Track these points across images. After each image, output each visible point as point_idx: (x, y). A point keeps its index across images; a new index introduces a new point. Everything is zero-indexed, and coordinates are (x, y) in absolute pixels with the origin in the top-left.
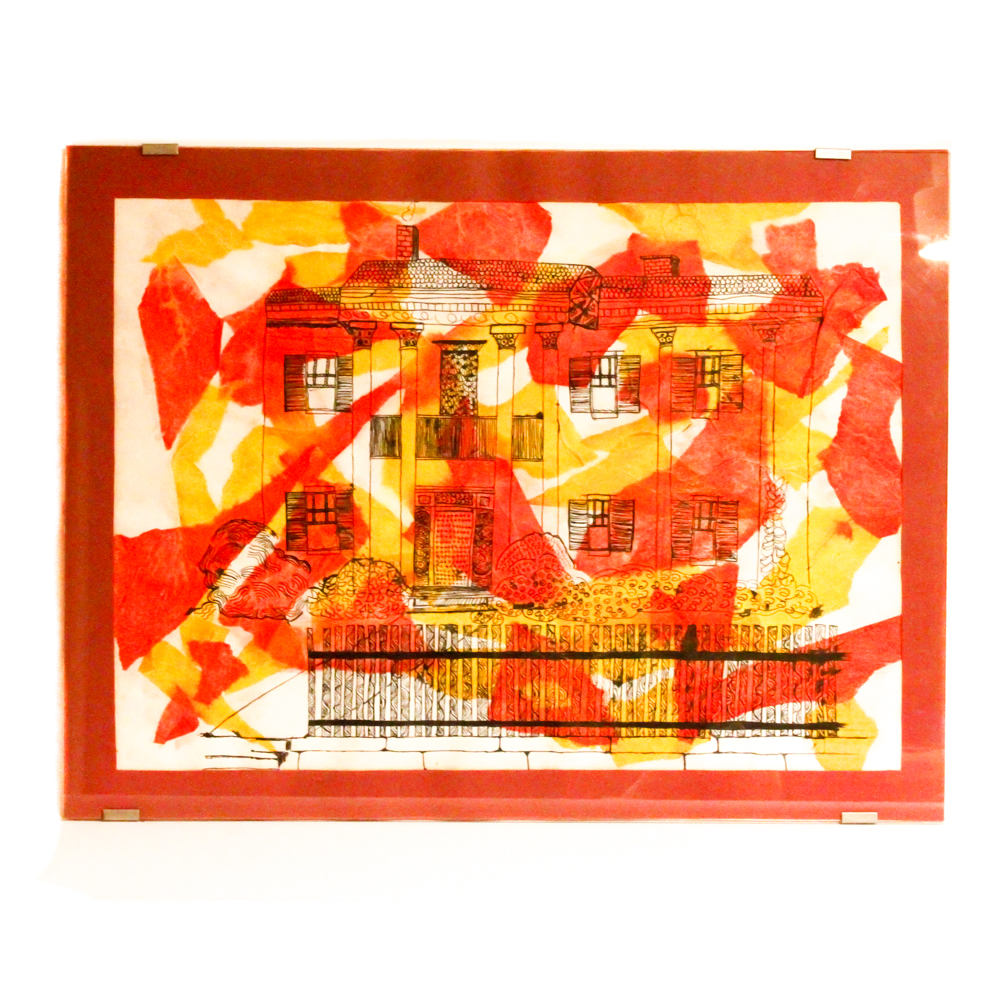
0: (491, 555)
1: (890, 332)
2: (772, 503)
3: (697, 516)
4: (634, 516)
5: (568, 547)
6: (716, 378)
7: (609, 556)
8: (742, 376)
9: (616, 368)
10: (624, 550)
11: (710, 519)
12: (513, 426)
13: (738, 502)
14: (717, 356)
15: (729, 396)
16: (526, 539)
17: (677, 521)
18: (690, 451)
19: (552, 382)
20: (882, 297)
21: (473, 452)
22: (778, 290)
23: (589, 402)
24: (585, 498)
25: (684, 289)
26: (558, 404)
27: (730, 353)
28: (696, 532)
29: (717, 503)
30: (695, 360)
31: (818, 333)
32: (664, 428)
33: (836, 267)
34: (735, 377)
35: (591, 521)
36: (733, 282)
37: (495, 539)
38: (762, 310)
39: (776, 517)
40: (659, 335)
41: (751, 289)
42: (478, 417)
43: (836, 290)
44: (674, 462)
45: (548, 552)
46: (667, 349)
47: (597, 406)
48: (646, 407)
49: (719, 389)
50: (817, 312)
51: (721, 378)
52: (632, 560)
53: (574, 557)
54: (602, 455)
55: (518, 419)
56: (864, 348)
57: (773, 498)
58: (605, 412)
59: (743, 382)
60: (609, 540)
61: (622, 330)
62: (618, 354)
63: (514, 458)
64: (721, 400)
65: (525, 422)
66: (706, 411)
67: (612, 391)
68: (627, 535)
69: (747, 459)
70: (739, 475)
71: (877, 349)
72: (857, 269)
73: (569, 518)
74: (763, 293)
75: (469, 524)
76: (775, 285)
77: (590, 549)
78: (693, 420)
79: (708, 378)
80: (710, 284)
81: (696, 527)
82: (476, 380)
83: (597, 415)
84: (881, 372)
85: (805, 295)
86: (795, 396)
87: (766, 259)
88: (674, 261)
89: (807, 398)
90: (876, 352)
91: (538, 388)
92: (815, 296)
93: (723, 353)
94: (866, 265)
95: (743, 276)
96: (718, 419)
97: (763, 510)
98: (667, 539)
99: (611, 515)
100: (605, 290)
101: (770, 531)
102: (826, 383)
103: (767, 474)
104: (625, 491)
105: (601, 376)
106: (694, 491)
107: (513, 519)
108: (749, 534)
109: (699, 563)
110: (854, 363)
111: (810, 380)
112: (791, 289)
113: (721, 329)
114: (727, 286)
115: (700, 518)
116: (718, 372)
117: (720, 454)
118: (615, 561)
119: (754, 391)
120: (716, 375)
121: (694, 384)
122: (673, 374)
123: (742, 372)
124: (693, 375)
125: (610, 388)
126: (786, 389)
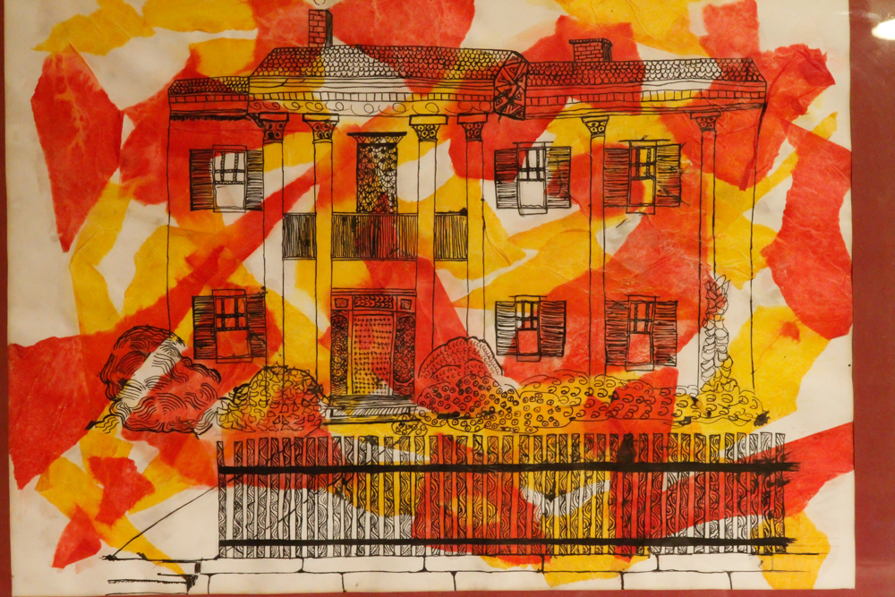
0: (414, 362)
1: (838, 118)
2: (713, 303)
3: (632, 317)
4: (565, 319)
5: (495, 352)
6: (652, 170)
7: (539, 360)
8: (679, 168)
9: (544, 161)
10: (555, 355)
11: (646, 321)
12: (435, 224)
13: (676, 302)
14: (653, 147)
15: (666, 189)
16: (451, 344)
17: (611, 323)
18: (625, 248)
19: (477, 177)
20: (829, 80)
21: (392, 251)
22: (717, 74)
23: (516, 197)
24: (513, 300)
25: (616, 75)
26: (483, 200)
27: (666, 143)
28: (632, 335)
29: (654, 303)
30: (629, 150)
31: (761, 121)
32: (597, 224)
33: (780, 50)
34: (672, 168)
35: (519, 324)
36: (669, 66)
37: (418, 344)
38: (701, 96)
39: (717, 317)
40: (590, 124)
41: (689, 74)
42: (398, 214)
43: (780, 74)
44: (607, 260)
45: (474, 357)
46: (598, 140)
47: (524, 202)
48: (577, 202)
49: (654, 181)
50: (759, 98)
51: (657, 171)
52: (563, 365)
53: (501, 363)
54: (531, 253)
55: (440, 216)
56: (810, 134)
57: (715, 297)
58: (534, 207)
59: (681, 174)
60: (539, 344)
61: (552, 120)
62: (547, 145)
63: (437, 258)
64: (657, 193)
65: (448, 220)
66: (641, 205)
67: (540, 185)
68: (558, 338)
69: (686, 257)
70: (677, 273)
71: (825, 137)
72: (803, 51)
73: (496, 321)
74: (701, 78)
75: (388, 328)
76: (714, 70)
77: (518, 354)
78: (627, 216)
79: (643, 169)
80: (645, 69)
81: (632, 329)
82: (396, 175)
83: (526, 211)
84: (830, 162)
85: (746, 80)
86: (737, 188)
87: (704, 42)
88: (606, 44)
89: (749, 190)
90: (823, 140)
91: (463, 181)
92: (757, 81)
93: (659, 143)
94: (812, 46)
95: (680, 60)
96: (654, 214)
97: (703, 311)
98: (602, 342)
99: (541, 318)
100: (532, 77)
101: (711, 332)
102: (770, 173)
103: (707, 272)
104: (555, 292)
105: (528, 170)
106: (630, 290)
107: (436, 322)
108: (689, 336)
109: (635, 368)
110: (799, 152)
111: (753, 170)
112: (731, 74)
113: (658, 116)
114: (663, 71)
115: (636, 320)
116: (654, 163)
117: (657, 251)
118: (546, 366)
119: (693, 183)
120: (652, 167)
121: (628, 176)
122: (606, 167)
123: (680, 163)
124: (627, 167)
125: (539, 182)
126: (726, 180)
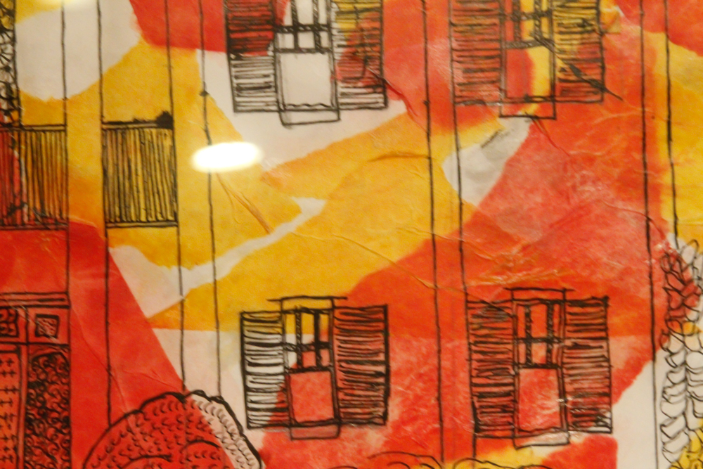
0: (68, 452)
2: (677, 298)
3: (522, 334)
4: (386, 343)
5: (243, 423)
6: (545, 28)
7: (337, 436)
8: (599, 21)
9: (328, 9)
10: (369, 422)
11: (548, 341)
12: (104, 147)
13: (606, 299)
15: (574, 66)
16: (149, 409)
17: (482, 347)
18: (500, 190)
19: (190, 45)
21: (13, 210)
23: (273, 86)
24: (276, 307)
26: (204, 94)
28: (523, 372)
29: (563, 302)
32: (442, 142)
34: (584, 23)
35: (292, 359)
37: (77, 413)
39: (688, 328)
42: (21, 126)
44: (467, 217)
45: (201, 436)
47: (293, 95)
48: (401, 96)
49: (551, 50)
51: (556, 29)
52: (386, 443)
53: (258, 445)
54: (311, 206)
55: (114, 130)
57: (680, 286)
58: (311, 109)
59: (602, 34)
60: (335, 399)
63: (115, 219)
64: (559, 75)
65: (132, 138)
66: (529, 99)
67: (320, 62)
68: (372, 386)
69: (620, 205)
70: (603, 239)
73: (243, 354)
75: (14, 382)
77: (292, 424)
78: (503, 122)
79: (528, 26)
81: (523, 360)
82: (13, 41)
83: (295, 117)
91: (159, 54)
96: (554, 118)
97: (659, 315)
98: (464, 390)
99: (336, 343)
101: (678, 359)
103: (663, 236)
104: (364, 287)
105: (296, 28)
106: (516, 278)
107: (115, 361)
108: (634, 368)
109: (532, 441)
115: (529, 340)
116: (549, 14)
117: (564, 195)
118: (351, 447)
119: (626, 53)
120: (545, 21)
121: (499, 41)
122: (454, 21)
123: (599, 14)
124: (496, 21)
125: (319, 55)
126: (690, 47)
